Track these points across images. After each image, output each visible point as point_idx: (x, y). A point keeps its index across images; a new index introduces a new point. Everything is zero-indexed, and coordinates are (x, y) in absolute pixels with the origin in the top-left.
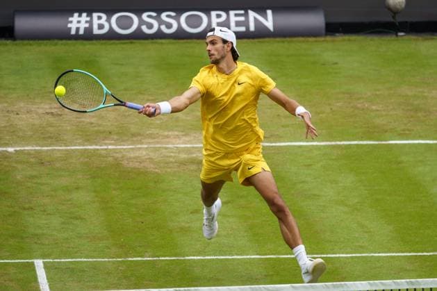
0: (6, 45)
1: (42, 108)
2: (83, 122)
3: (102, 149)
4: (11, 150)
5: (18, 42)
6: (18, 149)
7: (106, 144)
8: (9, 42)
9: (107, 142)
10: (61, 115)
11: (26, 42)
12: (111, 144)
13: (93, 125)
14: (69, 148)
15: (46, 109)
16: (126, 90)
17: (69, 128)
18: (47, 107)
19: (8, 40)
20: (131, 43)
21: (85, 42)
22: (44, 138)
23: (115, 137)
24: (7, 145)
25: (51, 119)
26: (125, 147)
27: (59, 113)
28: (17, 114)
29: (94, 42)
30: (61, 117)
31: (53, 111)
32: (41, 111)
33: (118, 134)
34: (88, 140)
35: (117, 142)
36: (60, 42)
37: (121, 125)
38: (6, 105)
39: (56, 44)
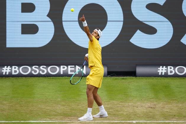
0: (133, 79)
1: (147, 105)
2: (164, 111)
3: (172, 122)
4: (134, 122)
5: (138, 78)
6: (137, 122)
7: (173, 120)
8: (134, 77)
9: (173, 119)
10: (155, 108)
11: (141, 78)
12: (175, 120)
13: (168, 112)
14: (158, 122)
15: (149, 105)
16: (181, 98)
17: (158, 113)
18: (149, 104)
19: (133, 77)
20: (184, 79)
21: (165, 78)
22: (148, 117)
23: (177, 117)
24: (133, 120)
25: (151, 110)
26: (181, 122)
27: (154, 107)
28: (137, 107)
29: (168, 78)
30: (155, 109)
31: (151, 106)
32: (146, 106)
33: (178, 116)
34: (166, 118)
35: (177, 120)
36: (155, 78)
37: (179, 113)
38: (133, 103)
39: (153, 79)
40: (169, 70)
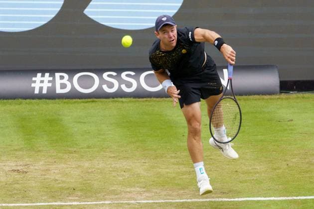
1: (9, 166)
2: (48, 178)
3: (67, 205)
7: (71, 201)
9: (70, 198)
10: (26, 173)
12: (75, 200)
13: (57, 182)
14: (34, 204)
15: (12, 166)
16: (89, 147)
17: (34, 185)
18: (13, 164)
20: (93, 101)
21: (47, 101)
22: (10, 195)
23: (79, 193)
25: (17, 176)
26: (89, 203)
27: (25, 170)
29: (57, 100)
30: (27, 175)
31: (19, 168)
32: (7, 169)
33: (81, 190)
34: (54, 197)
35: (80, 198)
36: (24, 101)
37: (84, 182)
39: (21, 103)
40: (58, 82)
